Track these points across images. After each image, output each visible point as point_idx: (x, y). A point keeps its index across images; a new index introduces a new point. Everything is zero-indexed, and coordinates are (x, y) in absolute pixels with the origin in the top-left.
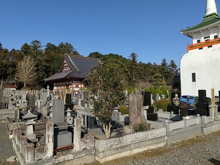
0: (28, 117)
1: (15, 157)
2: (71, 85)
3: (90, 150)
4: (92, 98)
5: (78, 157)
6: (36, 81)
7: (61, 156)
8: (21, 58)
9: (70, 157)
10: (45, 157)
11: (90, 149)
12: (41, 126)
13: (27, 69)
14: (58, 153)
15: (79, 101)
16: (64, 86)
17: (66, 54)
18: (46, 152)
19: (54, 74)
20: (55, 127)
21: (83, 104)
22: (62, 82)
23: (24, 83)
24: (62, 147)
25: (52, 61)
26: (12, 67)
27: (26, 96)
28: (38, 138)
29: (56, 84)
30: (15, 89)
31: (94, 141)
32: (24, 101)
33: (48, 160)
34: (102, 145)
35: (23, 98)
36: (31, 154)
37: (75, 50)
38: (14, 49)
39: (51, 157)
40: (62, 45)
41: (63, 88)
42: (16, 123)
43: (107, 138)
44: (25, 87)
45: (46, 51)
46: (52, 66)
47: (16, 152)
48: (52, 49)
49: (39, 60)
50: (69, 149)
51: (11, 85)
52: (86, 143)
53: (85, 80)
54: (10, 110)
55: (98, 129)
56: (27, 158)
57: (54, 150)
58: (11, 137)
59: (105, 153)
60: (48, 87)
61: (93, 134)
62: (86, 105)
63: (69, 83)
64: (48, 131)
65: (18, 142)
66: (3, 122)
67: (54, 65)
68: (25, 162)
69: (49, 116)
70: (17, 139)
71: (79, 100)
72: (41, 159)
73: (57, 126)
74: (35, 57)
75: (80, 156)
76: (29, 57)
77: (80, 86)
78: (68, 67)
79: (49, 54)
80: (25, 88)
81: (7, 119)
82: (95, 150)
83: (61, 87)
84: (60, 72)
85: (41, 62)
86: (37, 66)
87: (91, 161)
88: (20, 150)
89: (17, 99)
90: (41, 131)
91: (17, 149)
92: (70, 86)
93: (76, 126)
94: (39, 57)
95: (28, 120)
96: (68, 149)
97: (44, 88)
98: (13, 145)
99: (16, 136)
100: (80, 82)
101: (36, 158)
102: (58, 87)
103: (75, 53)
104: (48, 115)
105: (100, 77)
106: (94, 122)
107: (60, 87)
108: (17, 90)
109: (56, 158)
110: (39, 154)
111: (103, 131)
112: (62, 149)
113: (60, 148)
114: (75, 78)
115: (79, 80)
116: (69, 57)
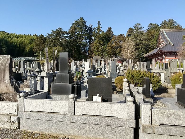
17: (161, 30)
26: (119, 48)
38: (121, 35)
78: (164, 42)
84: (157, 48)
100: (174, 56)
114: (168, 53)
115: (173, 54)
116: (164, 32)
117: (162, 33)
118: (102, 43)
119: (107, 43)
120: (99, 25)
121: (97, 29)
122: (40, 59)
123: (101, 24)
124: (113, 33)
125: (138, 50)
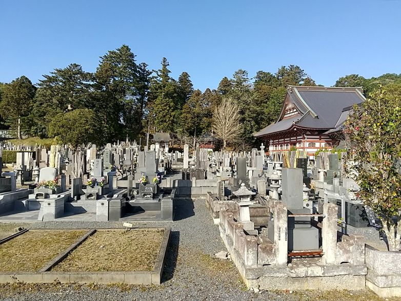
0: (242, 195)
1: (227, 253)
2: (300, 142)
3: (356, 266)
4: (357, 168)
5: (331, 274)
6: (241, 137)
7: (300, 265)
8: (219, 102)
9: (318, 271)
10: (275, 262)
11: (355, 264)
12: (257, 211)
13: (227, 119)
14: (295, 259)
15: (319, 172)
16: (287, 145)
17: (290, 87)
18: (275, 254)
19: (269, 124)
20: (289, 216)
21: (329, 179)
22: (284, 138)
23: (223, 140)
24: (302, 252)
25: (267, 102)
26: (207, 117)
27: (229, 161)
28: (257, 229)
29: (274, 142)
30: (212, 150)
31: (364, 252)
32: (227, 168)
33: (280, 269)
34: (384, 262)
35: (225, 165)
36: (253, 254)
37: (306, 77)
38: (208, 90)
39: (283, 264)
40: (283, 72)
41: (285, 149)
42: (221, 202)
43: (394, 250)
44: (225, 146)
45: (255, 85)
46: (266, 110)
47: (227, 246)
48: (266, 80)
49: (245, 102)
50: (314, 257)
51: (206, 144)
52: (347, 251)
53: (329, 133)
54: (211, 181)
55: (371, 230)
56: (247, 259)
57: (288, 253)
58: (217, 221)
59: (392, 280)
60: (262, 147)
61: (363, 238)
62: (336, 181)
63: (297, 139)
64: (279, 221)
65: (229, 231)
66: (202, 198)
67: (270, 108)
68: (243, 264)
69: (268, 195)
70: (226, 225)
71: (320, 170)
72: (267, 265)
73: (292, 214)
74: (239, 98)
75: (335, 274)
76: (230, 100)
77: (317, 145)
78: (295, 110)
79: (261, 91)
80: (225, 148)
81: (208, 195)
82: (366, 269)
83: (281, 146)
84: (280, 120)
85: (248, 105)
86: (242, 112)
87: (358, 289)
88: (234, 244)
89: (216, 165)
90: (258, 218)
91: (228, 241)
92: (298, 145)
93: (328, 218)
94: (245, 98)
95: (242, 199)
96: (312, 257)
97: (257, 149)
98: (222, 235)
99: (225, 221)
100: (318, 137)
101: (261, 262)
102: (276, 146)
103: (308, 82)
104: (267, 193)
105: (375, 125)
106: (361, 216)
107: (285, 147)
108: (214, 151)
109: (292, 268)
110: (264, 255)
111: (382, 234)
112: (302, 255)
113: (298, 252)
114: (308, 130)
115: (316, 133)
116: (296, 91)
117: (291, 91)
118: (172, 104)
119: (182, 105)
120: (165, 66)
121: (159, 73)
122: (19, 136)
123: (168, 65)
124: (192, 85)
125: (243, 123)
